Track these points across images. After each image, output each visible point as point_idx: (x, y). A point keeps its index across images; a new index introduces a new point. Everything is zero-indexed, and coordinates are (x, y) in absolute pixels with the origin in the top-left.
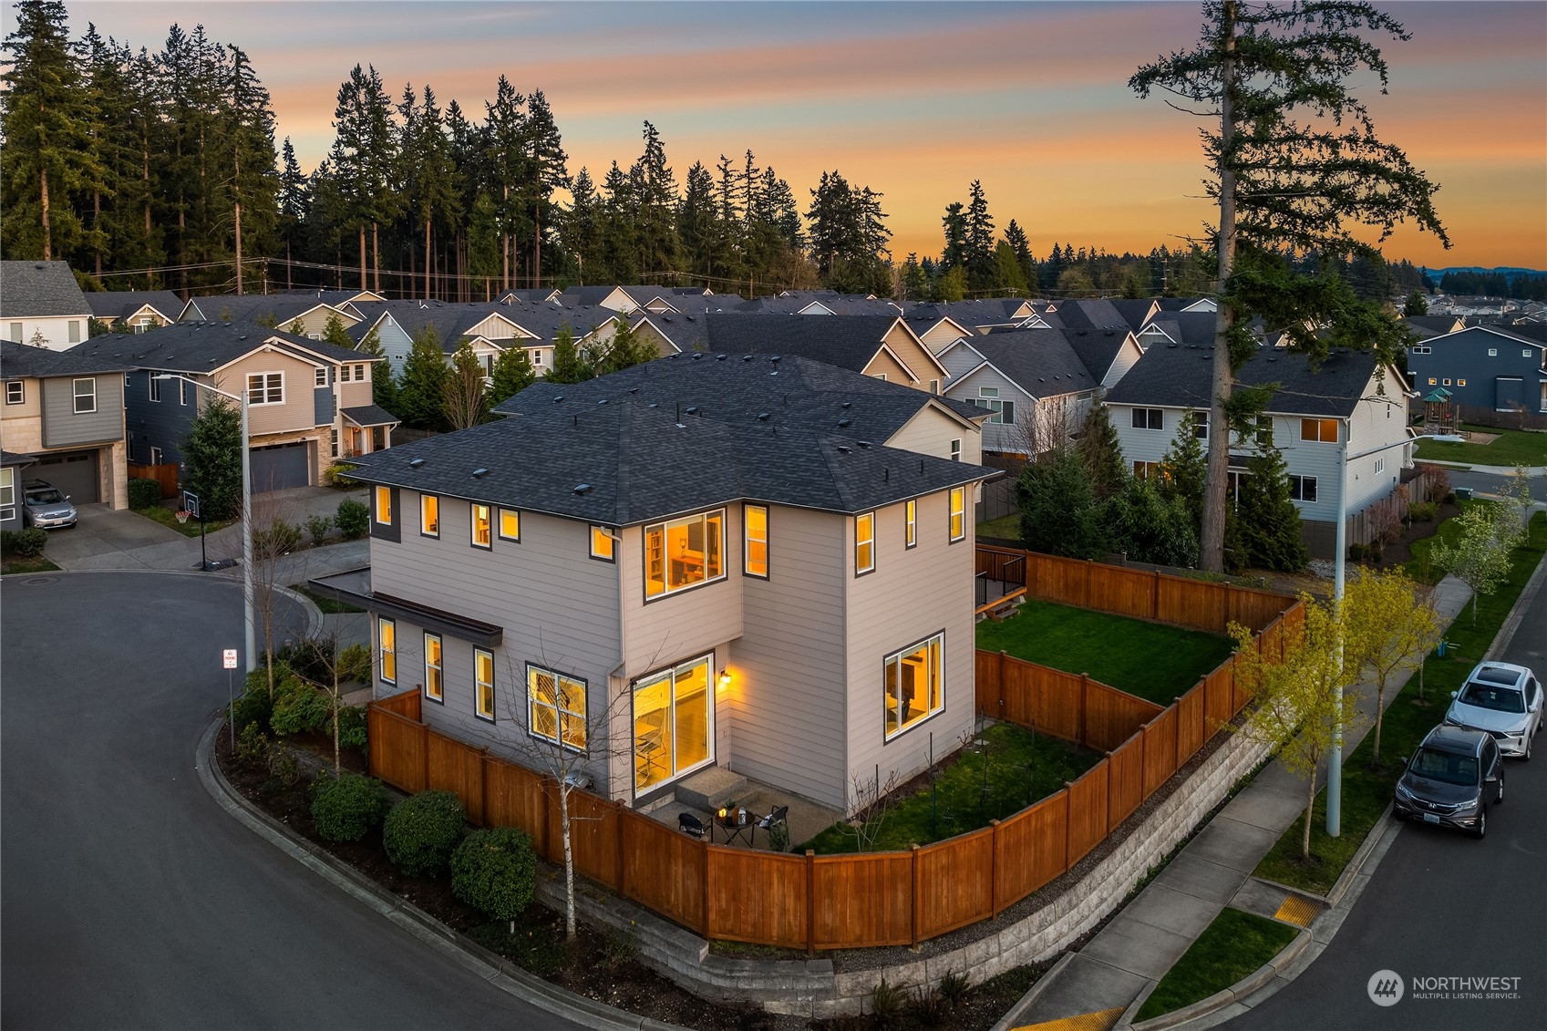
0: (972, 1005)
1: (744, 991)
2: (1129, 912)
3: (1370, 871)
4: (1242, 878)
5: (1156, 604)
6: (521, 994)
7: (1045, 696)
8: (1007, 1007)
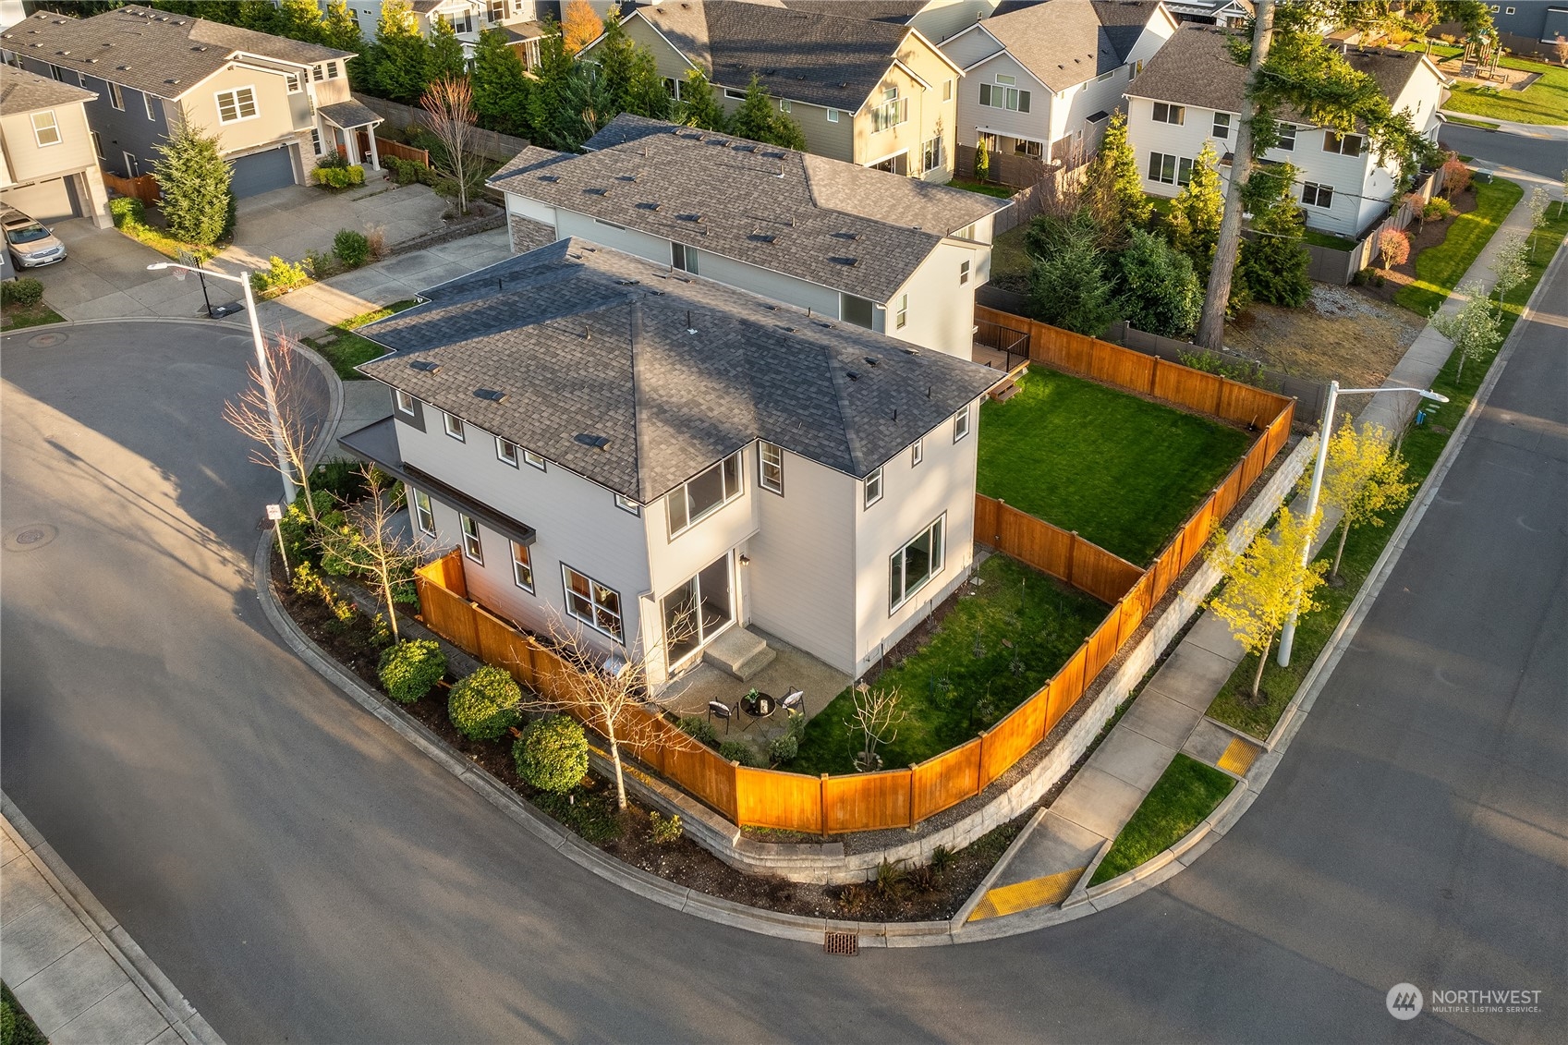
0: (957, 867)
1: (770, 868)
2: (1095, 760)
3: (1308, 707)
4: (1196, 718)
5: (1153, 383)
6: (585, 864)
7: (1037, 541)
8: (987, 869)
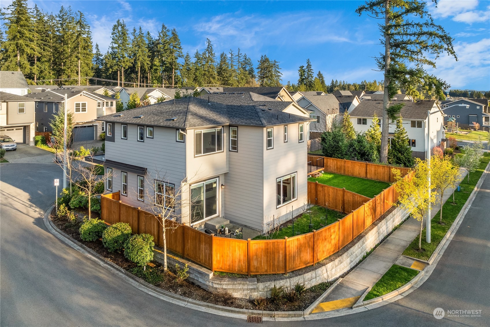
0: (306, 295)
1: (225, 289)
2: (361, 266)
3: (442, 253)
4: (399, 255)
5: (366, 173)
6: (146, 291)
7: (331, 196)
8: (318, 296)
